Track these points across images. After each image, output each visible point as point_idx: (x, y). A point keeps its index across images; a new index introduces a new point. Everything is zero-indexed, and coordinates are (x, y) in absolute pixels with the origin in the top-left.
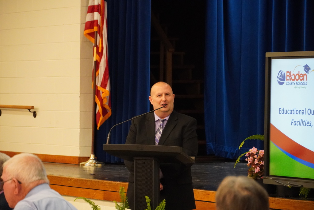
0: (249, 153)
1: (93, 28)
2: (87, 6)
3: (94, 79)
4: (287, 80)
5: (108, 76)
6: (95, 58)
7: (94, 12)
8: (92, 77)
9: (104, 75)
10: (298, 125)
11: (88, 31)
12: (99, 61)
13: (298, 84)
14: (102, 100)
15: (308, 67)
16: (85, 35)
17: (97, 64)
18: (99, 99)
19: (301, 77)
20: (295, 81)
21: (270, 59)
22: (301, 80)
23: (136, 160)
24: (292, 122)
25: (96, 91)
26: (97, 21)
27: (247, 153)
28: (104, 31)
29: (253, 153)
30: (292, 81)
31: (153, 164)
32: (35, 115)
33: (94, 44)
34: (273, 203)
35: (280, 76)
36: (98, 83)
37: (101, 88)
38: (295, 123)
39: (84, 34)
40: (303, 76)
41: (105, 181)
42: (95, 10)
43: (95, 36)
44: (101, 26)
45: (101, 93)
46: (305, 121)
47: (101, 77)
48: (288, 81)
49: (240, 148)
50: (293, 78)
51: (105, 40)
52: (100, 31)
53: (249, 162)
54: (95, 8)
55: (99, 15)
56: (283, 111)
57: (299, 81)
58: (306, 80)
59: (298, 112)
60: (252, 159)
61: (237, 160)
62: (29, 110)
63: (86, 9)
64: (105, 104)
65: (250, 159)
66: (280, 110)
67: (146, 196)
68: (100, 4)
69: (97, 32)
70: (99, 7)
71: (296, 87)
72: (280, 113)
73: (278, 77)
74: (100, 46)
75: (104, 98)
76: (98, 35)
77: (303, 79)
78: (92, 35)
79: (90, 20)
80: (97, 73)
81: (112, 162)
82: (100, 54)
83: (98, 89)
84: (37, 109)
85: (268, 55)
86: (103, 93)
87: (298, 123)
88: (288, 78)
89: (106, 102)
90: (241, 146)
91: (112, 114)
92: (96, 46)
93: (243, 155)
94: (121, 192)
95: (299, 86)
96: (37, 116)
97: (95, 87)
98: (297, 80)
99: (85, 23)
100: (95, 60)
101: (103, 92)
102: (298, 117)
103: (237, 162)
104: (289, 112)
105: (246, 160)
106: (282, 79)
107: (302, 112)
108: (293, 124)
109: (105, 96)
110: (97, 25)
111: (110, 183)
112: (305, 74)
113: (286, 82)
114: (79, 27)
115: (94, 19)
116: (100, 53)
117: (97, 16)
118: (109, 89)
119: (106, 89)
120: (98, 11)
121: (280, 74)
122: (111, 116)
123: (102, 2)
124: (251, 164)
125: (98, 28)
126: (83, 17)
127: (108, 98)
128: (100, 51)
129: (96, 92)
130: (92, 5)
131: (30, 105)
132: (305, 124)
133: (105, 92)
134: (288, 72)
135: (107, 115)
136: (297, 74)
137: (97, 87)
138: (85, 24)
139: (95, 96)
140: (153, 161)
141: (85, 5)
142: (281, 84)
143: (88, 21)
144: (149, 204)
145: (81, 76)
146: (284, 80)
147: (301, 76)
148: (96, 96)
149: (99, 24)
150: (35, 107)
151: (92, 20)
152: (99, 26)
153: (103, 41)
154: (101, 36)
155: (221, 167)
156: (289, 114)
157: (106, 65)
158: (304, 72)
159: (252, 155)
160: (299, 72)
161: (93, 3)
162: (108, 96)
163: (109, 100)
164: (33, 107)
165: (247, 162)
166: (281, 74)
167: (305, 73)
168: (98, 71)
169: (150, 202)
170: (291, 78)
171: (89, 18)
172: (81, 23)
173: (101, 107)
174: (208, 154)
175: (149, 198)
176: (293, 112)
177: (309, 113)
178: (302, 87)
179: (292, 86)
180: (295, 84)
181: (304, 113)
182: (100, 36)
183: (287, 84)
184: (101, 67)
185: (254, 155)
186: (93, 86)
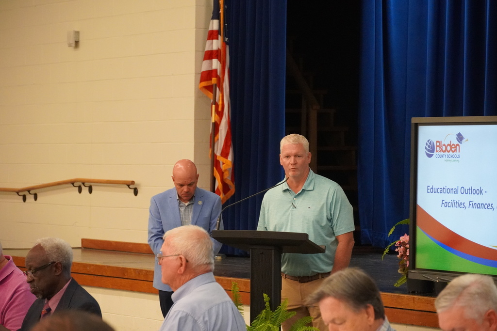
0: (400, 242)
1: (211, 80)
2: (203, 51)
3: (212, 146)
4: (437, 151)
5: (230, 143)
6: (214, 118)
7: (212, 59)
8: (209, 144)
9: (225, 140)
10: (449, 207)
11: (204, 84)
12: (218, 123)
13: (450, 156)
14: (223, 173)
15: (461, 135)
16: (201, 89)
17: (216, 126)
18: (218, 172)
19: (453, 148)
20: (446, 153)
21: (417, 126)
22: (453, 152)
23: (252, 249)
24: (443, 203)
25: (215, 161)
26: (216, 70)
27: (397, 243)
28: (226, 84)
29: (404, 242)
30: (442, 153)
31: (273, 253)
32: (136, 193)
33: (212, 101)
34: (429, 305)
35: (429, 147)
36: (217, 152)
37: (222, 158)
38: (445, 204)
39: (200, 87)
40: (456, 147)
41: (222, 278)
42: (214, 56)
43: (214, 90)
44: (221, 77)
45: (221, 163)
46: (458, 202)
47: (221, 144)
48: (438, 153)
49: (389, 235)
50: (444, 148)
51: (226, 95)
52: (220, 84)
53: (400, 254)
54: (214, 54)
55: (219, 62)
56: (432, 190)
57: (451, 153)
58: (459, 152)
59: (449, 191)
60: (403, 249)
61: (386, 251)
62: (129, 186)
63: (202, 55)
64: (226, 179)
65: (400, 250)
66: (429, 188)
67: (264, 294)
68: (220, 48)
69: (216, 85)
70: (219, 53)
71: (447, 161)
72: (428, 192)
73: (426, 148)
74: (220, 103)
75: (226, 170)
76: (218, 89)
77: (456, 150)
78: (210, 88)
79: (208, 70)
80: (216, 138)
81: (235, 255)
82: (220, 114)
83: (218, 159)
84: (139, 185)
85: (414, 120)
86: (223, 164)
87: (450, 205)
88: (438, 149)
89: (228, 175)
90: (391, 233)
91: (235, 191)
92: (215, 103)
93: (393, 244)
94: (233, 291)
95: (451, 159)
96: (138, 194)
97: (214, 156)
98: (449, 152)
99: (200, 73)
100: (213, 121)
101: (224, 162)
102: (449, 197)
103: (385, 253)
104: (439, 190)
105: (396, 250)
106: (431, 150)
107: (454, 190)
108: (443, 205)
109: (226, 169)
110: (217, 76)
111: (228, 280)
112: (458, 145)
113: (435, 153)
114: (194, 78)
115: (212, 68)
116: (220, 112)
117: (216, 64)
118: (232, 159)
119: (227, 158)
120: (217, 58)
121: (428, 144)
122: (235, 194)
123: (222, 46)
124: (402, 256)
125: (217, 80)
126: (198, 66)
127: (231, 172)
128: (220, 109)
129: (215, 163)
130: (210, 49)
131: (129, 179)
132: (457, 206)
133: (227, 163)
134: (437, 142)
135: (229, 192)
136: (448, 145)
137: (216, 156)
138: (200, 75)
139: (213, 169)
140: (273, 250)
141: (201, 49)
142: (430, 156)
143: (204, 70)
144: (267, 304)
145: (196, 143)
146: (433, 152)
147: (453, 146)
148: (215, 169)
149: (218, 74)
150: (136, 183)
151: (210, 69)
152: (219, 77)
153: (224, 96)
154: (222, 90)
155: (377, 260)
156: (438, 193)
157: (227, 128)
158: (456, 142)
159: (403, 244)
160: (451, 142)
161: (211, 47)
162: (230, 169)
163: (232, 172)
164: (133, 183)
165: (397, 253)
166: (430, 143)
167: (458, 143)
168: (217, 136)
169: (269, 301)
170: (442, 149)
171: (205, 66)
172: (196, 73)
173: (221, 182)
174: (362, 244)
175: (268, 296)
176: (443, 190)
177: (462, 192)
178: (454, 161)
179: (443, 159)
180: (447, 156)
181: (456, 192)
182: (220, 90)
183: (437, 156)
184: (221, 130)
185: (406, 244)
186: (211, 155)
